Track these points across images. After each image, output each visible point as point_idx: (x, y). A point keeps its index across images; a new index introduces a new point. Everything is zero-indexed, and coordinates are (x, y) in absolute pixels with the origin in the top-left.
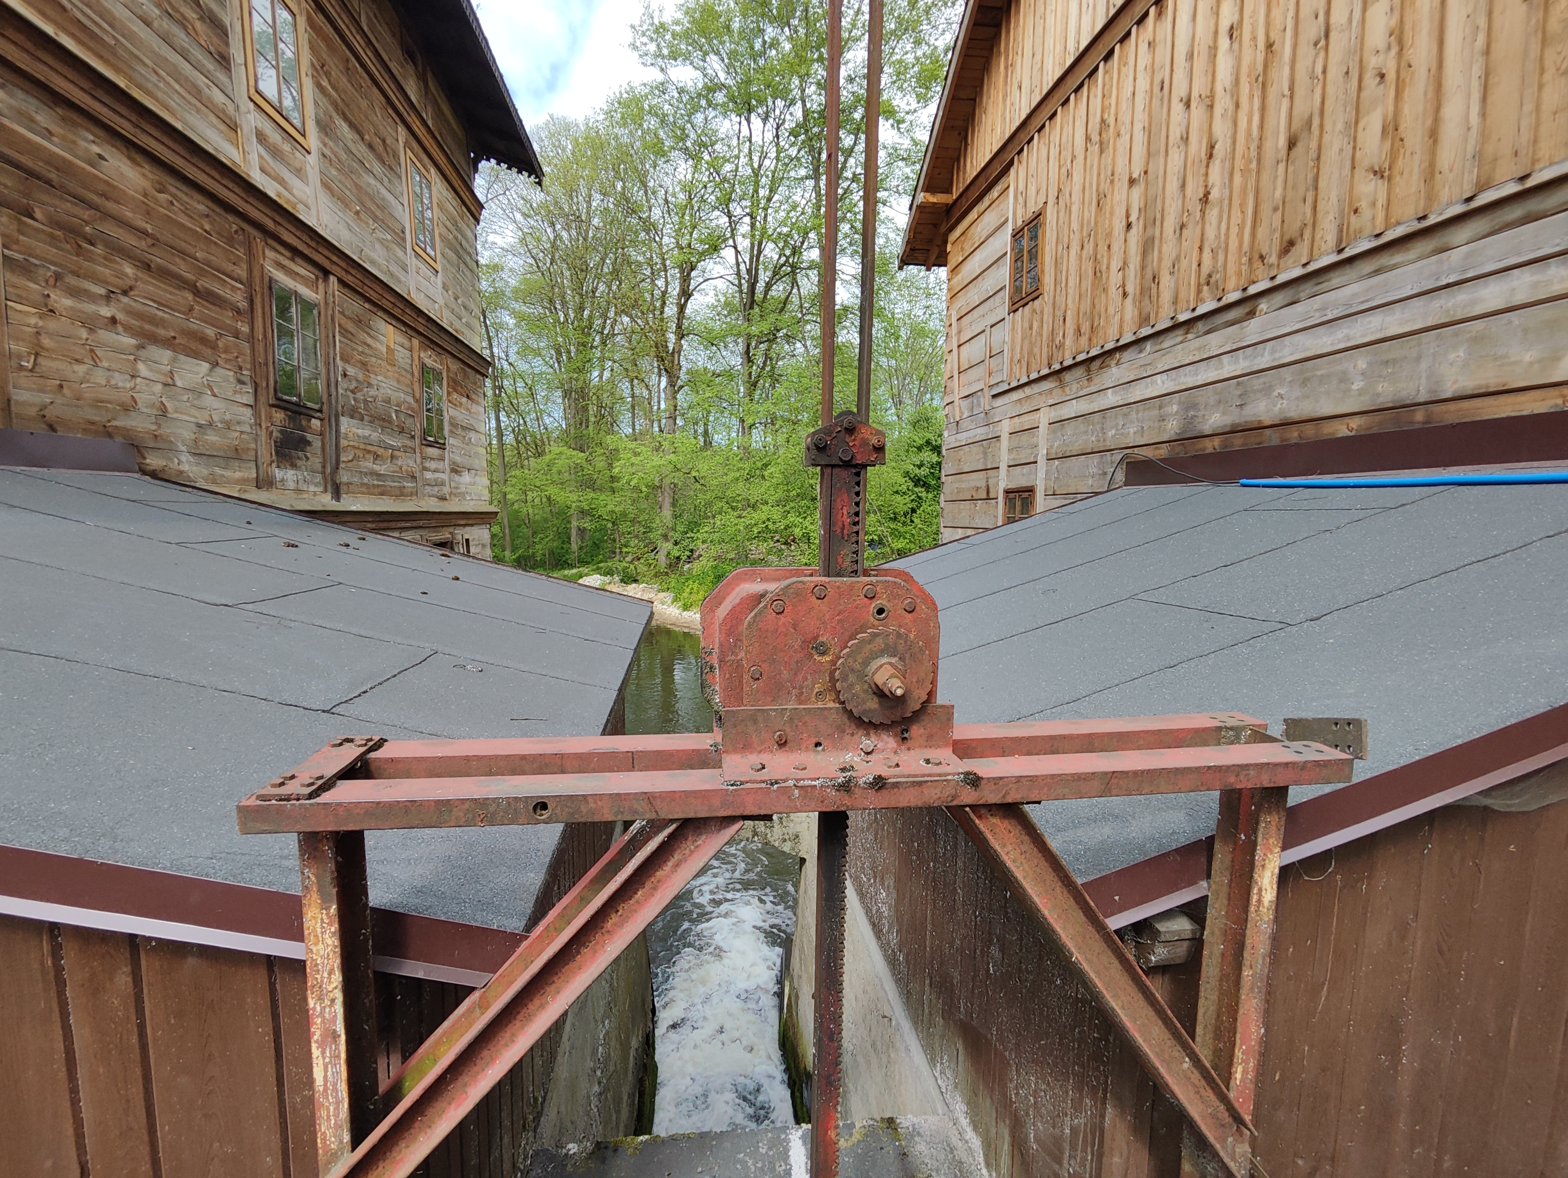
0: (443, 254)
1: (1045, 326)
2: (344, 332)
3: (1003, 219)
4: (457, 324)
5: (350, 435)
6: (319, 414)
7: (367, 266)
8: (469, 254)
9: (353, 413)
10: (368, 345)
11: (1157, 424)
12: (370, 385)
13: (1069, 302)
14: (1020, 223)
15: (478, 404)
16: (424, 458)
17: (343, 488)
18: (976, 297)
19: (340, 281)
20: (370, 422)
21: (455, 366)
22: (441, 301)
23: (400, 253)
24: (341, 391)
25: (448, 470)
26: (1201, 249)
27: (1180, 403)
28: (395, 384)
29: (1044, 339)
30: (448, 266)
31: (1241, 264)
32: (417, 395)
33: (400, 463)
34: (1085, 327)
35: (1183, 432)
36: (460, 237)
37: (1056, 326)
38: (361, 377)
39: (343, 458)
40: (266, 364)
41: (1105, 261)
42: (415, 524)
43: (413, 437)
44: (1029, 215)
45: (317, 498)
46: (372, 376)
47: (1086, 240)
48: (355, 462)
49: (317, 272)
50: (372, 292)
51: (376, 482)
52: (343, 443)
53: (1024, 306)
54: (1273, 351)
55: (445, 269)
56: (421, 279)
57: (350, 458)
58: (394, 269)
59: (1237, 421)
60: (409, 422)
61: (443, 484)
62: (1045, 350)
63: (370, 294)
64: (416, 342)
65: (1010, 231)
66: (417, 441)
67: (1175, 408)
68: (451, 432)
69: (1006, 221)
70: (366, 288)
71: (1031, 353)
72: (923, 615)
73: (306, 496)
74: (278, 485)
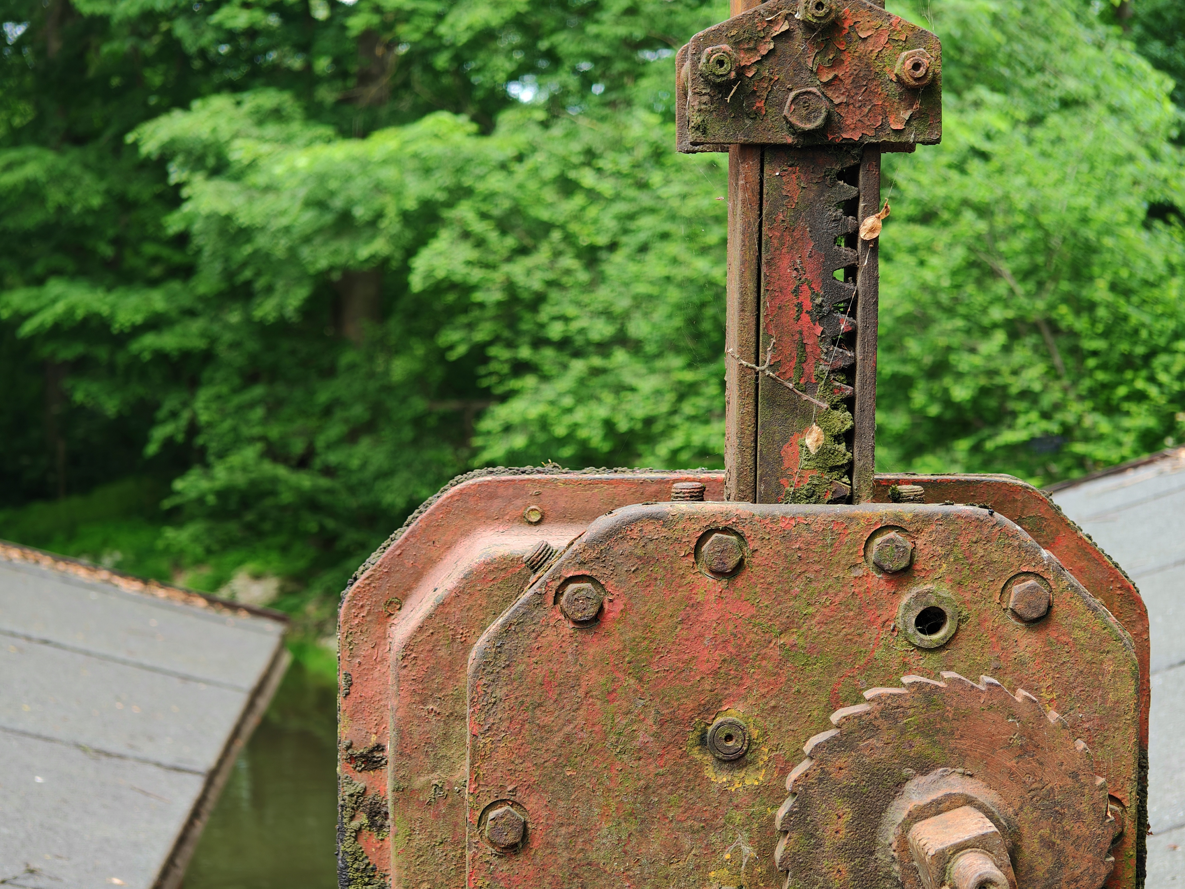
72: (1078, 633)
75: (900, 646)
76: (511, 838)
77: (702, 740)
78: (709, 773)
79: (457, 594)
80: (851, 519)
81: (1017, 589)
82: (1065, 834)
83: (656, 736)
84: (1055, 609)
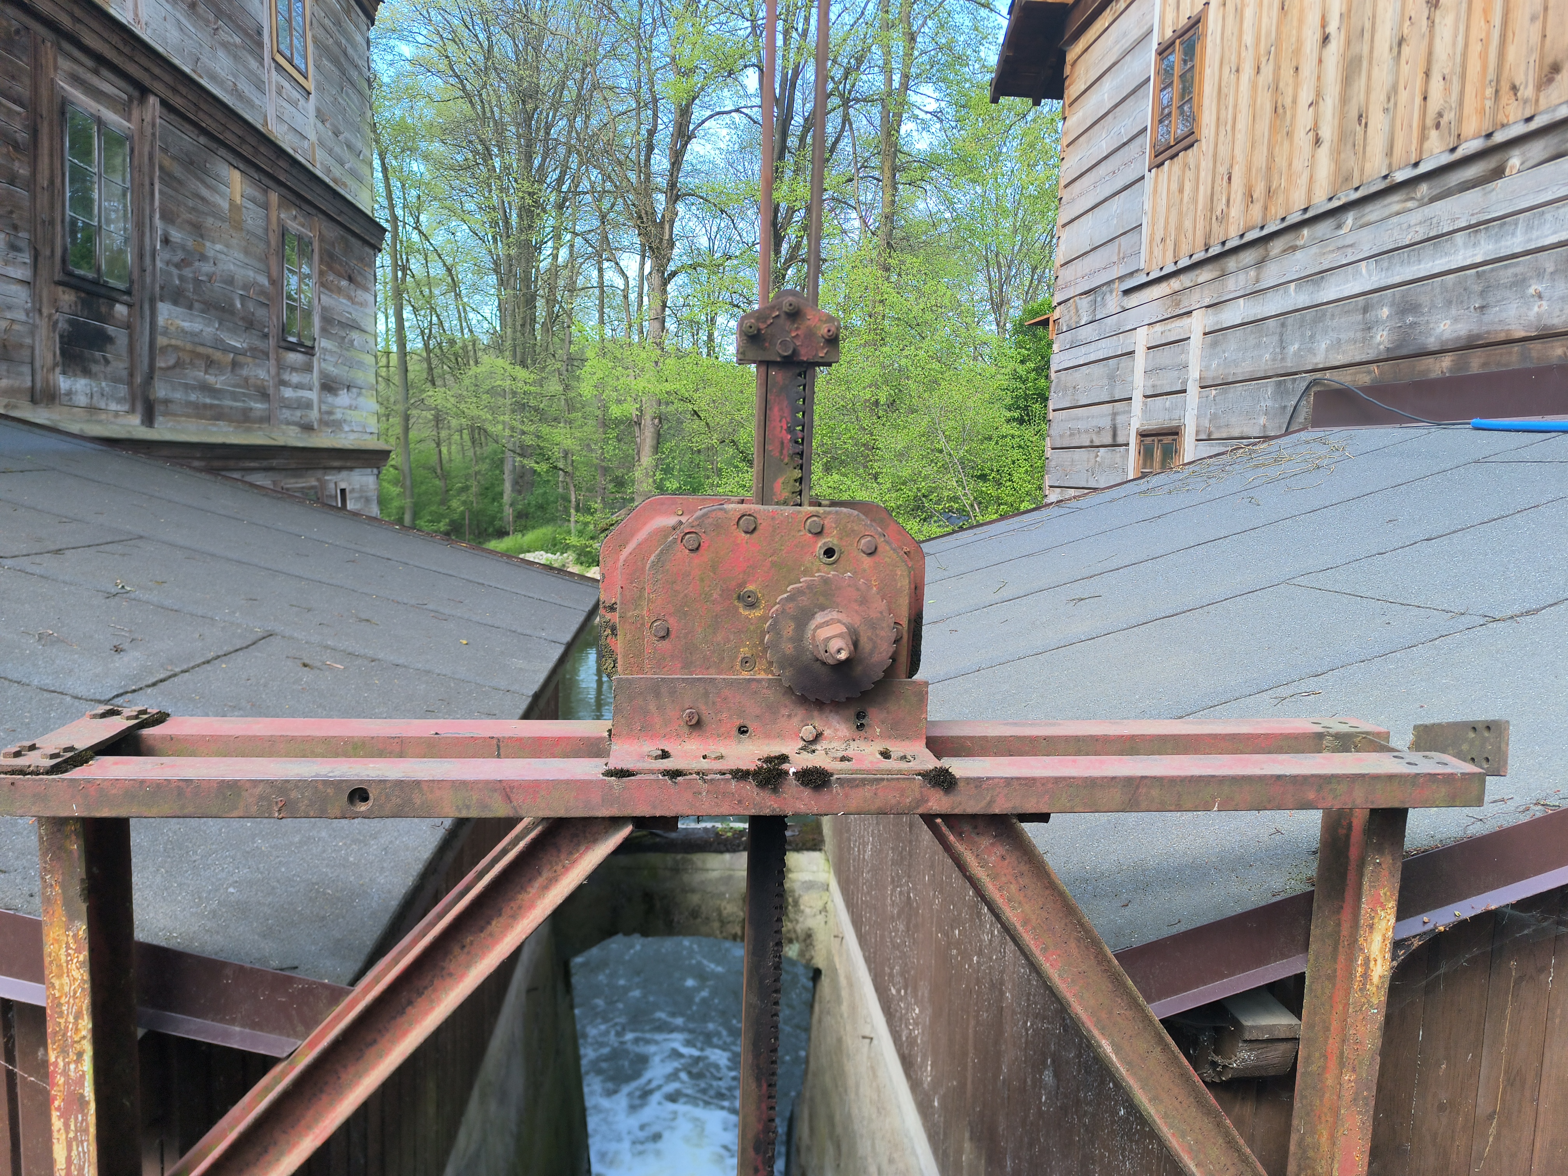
0: (317, 67)
1: (1202, 188)
2: (167, 177)
3: (1145, 29)
4: (337, 171)
5: (173, 329)
6: (125, 298)
7: (202, 82)
8: (356, 67)
9: (177, 297)
10: (203, 199)
11: (1359, 335)
12: (203, 258)
13: (1236, 152)
14: (1169, 34)
15: (366, 289)
16: (281, 366)
17: (159, 408)
18: (1104, 143)
19: (164, 103)
20: (203, 311)
21: (332, 232)
22: (313, 137)
23: (253, 64)
24: (159, 264)
25: (317, 384)
26: (1427, 74)
27: (1392, 304)
28: (241, 256)
29: (1200, 207)
30: (327, 86)
31: (1484, 98)
32: (275, 274)
33: (245, 372)
34: (1259, 191)
35: (1398, 347)
36: (343, 41)
37: (1217, 188)
38: (190, 243)
39: (160, 363)
40: (52, 222)
41: (1290, 91)
42: (265, 464)
43: (266, 336)
44: (1183, 22)
45: (120, 420)
46: (208, 244)
47: (1264, 60)
48: (178, 370)
49: (130, 89)
50: (210, 121)
51: (208, 401)
52: (162, 341)
53: (1172, 158)
54: (1529, 228)
55: (320, 88)
56: (285, 104)
57: (171, 362)
58: (244, 86)
59: (1475, 332)
60: (261, 313)
61: (308, 405)
62: (1201, 224)
63: (207, 122)
64: (274, 197)
65: (1155, 46)
66: (272, 342)
67: (1385, 312)
68: (324, 331)
69: (1150, 32)
70: (201, 115)
71: (1179, 228)
72: (887, 559)
73: (103, 417)
74: (64, 400)
75: (817, 563)
76: (662, 634)
77: (739, 598)
78: (741, 610)
79: (646, 540)
80: (800, 512)
81: (863, 541)
82: (877, 635)
83: (721, 595)
84: (879, 549)
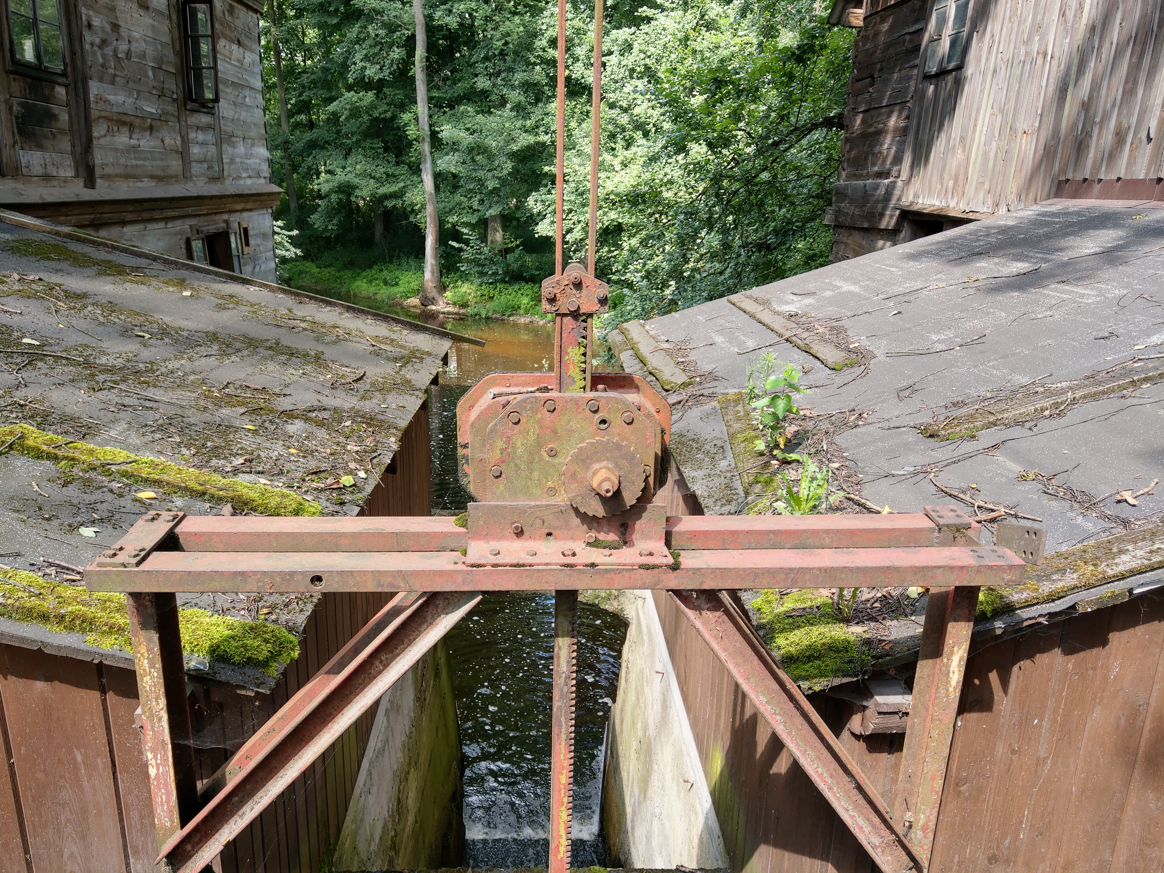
5: (101, 103)
6: (62, 80)
9: (102, 75)
12: (120, 37)
16: (189, 128)
17: (97, 173)
20: (124, 85)
24: (86, 48)
28: (150, 34)
32: (177, 46)
33: (161, 135)
38: (108, 26)
39: (95, 133)
42: (183, 212)
43: (175, 101)
45: (69, 185)
46: (122, 24)
48: (108, 138)
51: (135, 162)
52: (94, 113)
57: (103, 132)
66: (181, 105)
72: (640, 426)
73: (56, 183)
74: (24, 171)
75: (595, 429)
76: (497, 474)
77: (545, 451)
78: (547, 459)
79: (485, 410)
80: (583, 397)
81: (625, 415)
83: (534, 450)
84: (634, 420)
